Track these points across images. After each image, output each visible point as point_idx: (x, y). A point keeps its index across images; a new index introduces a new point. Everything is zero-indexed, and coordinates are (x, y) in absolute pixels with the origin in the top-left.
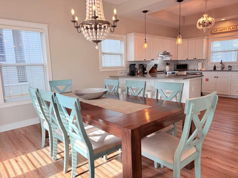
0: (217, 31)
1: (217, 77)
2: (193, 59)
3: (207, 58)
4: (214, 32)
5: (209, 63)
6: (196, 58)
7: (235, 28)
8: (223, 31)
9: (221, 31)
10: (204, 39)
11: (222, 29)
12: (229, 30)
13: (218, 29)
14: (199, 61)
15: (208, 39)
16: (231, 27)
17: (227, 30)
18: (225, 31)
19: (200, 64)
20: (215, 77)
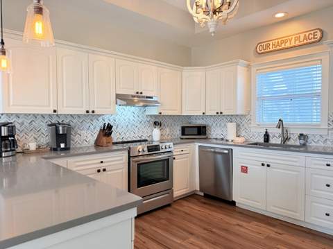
0: (268, 46)
1: (268, 166)
2: (215, 114)
3: (249, 112)
4: (263, 51)
5: (252, 126)
6: (221, 113)
7: (311, 36)
8: (283, 46)
9: (278, 48)
10: (239, 67)
11: (280, 40)
12: (297, 43)
13: (271, 43)
14: (231, 118)
15: (248, 66)
16: (302, 36)
17: (293, 44)
18: (288, 45)
19: (231, 127)
20: (263, 165)
